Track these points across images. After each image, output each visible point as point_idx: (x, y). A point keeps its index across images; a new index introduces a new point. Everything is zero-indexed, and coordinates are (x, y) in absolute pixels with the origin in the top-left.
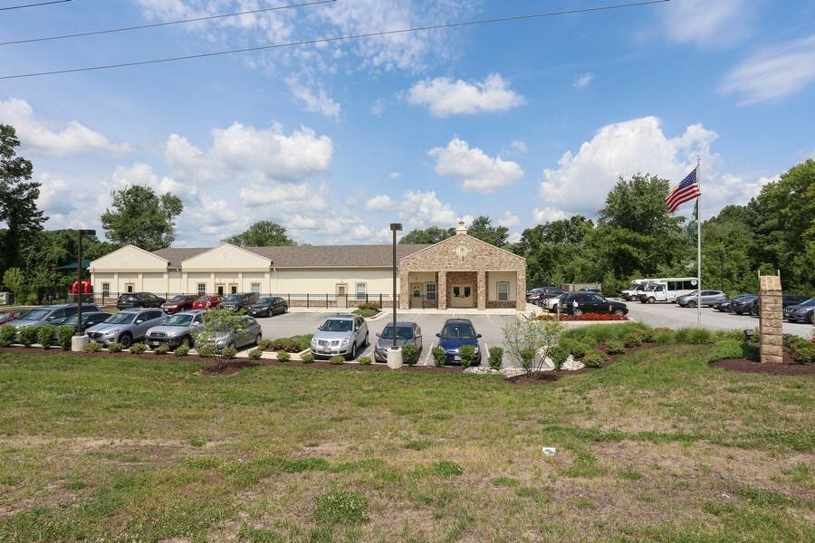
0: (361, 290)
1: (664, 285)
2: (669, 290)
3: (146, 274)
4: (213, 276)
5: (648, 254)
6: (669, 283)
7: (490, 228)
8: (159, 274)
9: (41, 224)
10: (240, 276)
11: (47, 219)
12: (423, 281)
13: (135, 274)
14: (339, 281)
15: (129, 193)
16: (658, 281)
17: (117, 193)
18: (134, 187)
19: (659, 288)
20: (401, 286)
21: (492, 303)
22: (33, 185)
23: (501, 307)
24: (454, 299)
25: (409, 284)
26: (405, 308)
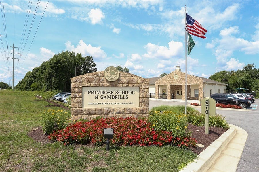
12: (166, 89)
20: (156, 91)
21: (192, 98)
22: (96, 68)
23: (196, 100)
24: (177, 96)
25: (158, 90)
26: (156, 98)
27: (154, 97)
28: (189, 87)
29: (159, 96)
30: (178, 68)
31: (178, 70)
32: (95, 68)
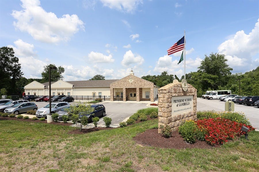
0: (100, 95)
1: (216, 93)
2: (218, 94)
3: (39, 89)
4: (57, 90)
5: (215, 82)
6: (218, 92)
7: (167, 75)
8: (42, 89)
9: (22, 76)
10: (64, 90)
11: (23, 74)
12: (120, 92)
13: (36, 89)
14: (93, 92)
15: (49, 66)
16: (214, 92)
17: (45, 67)
18: (50, 65)
19: (214, 94)
20: (111, 93)
21: (144, 99)
22: (19, 65)
23: (147, 101)
24: (130, 98)
25: (113, 92)
26: (112, 101)
27: (109, 99)
28: (141, 89)
29: (114, 99)
30: (132, 73)
31: (133, 74)
32: (17, 63)
